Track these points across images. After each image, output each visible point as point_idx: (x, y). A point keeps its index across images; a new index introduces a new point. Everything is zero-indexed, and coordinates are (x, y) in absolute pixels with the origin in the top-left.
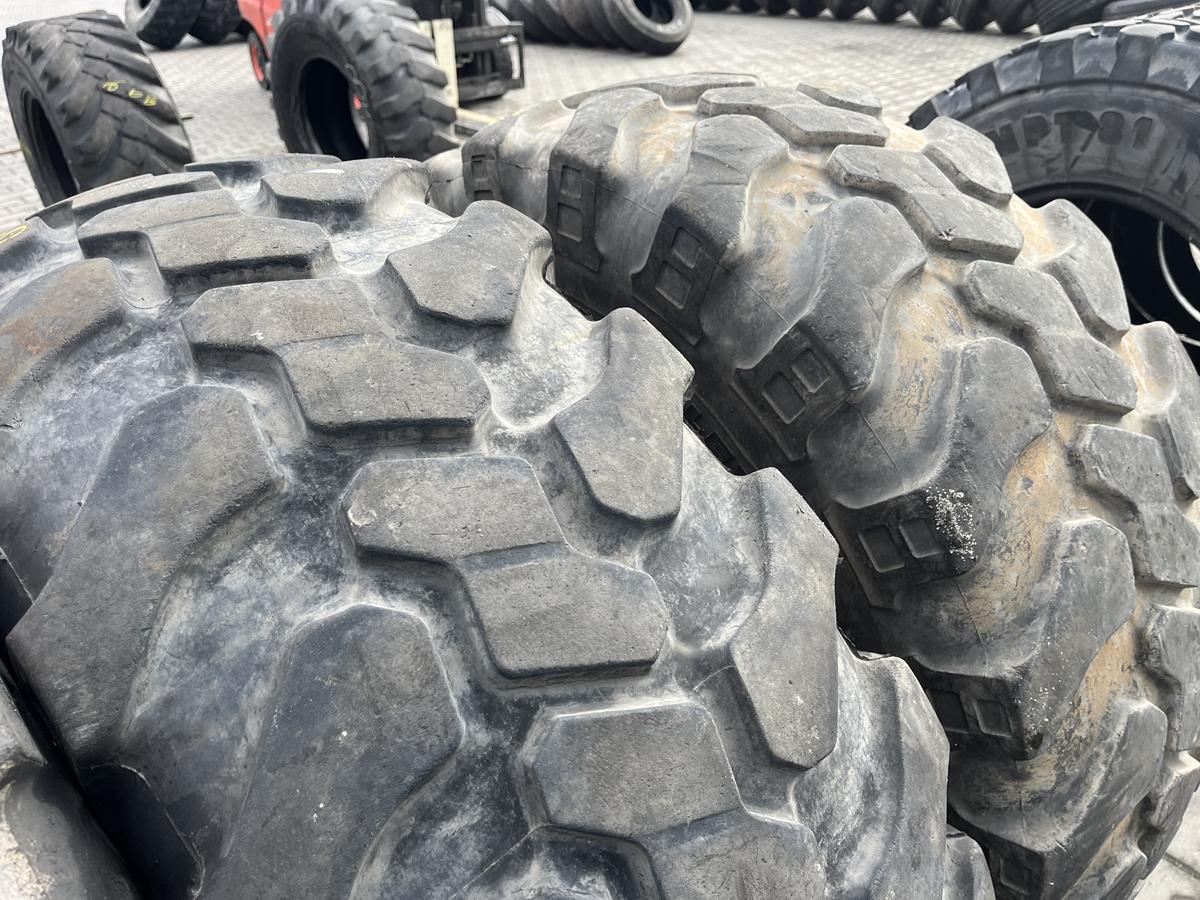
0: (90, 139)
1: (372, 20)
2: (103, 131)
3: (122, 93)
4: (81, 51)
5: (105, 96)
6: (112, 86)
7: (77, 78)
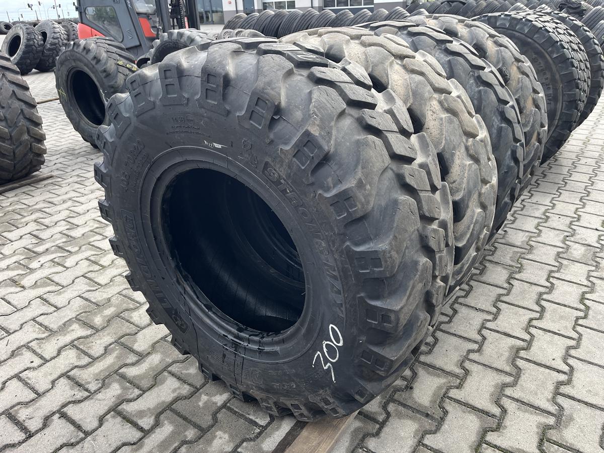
0: (116, 82)
1: (202, 40)
2: (120, 79)
3: (124, 65)
4: (105, 50)
5: (119, 67)
6: (120, 63)
7: (107, 60)
